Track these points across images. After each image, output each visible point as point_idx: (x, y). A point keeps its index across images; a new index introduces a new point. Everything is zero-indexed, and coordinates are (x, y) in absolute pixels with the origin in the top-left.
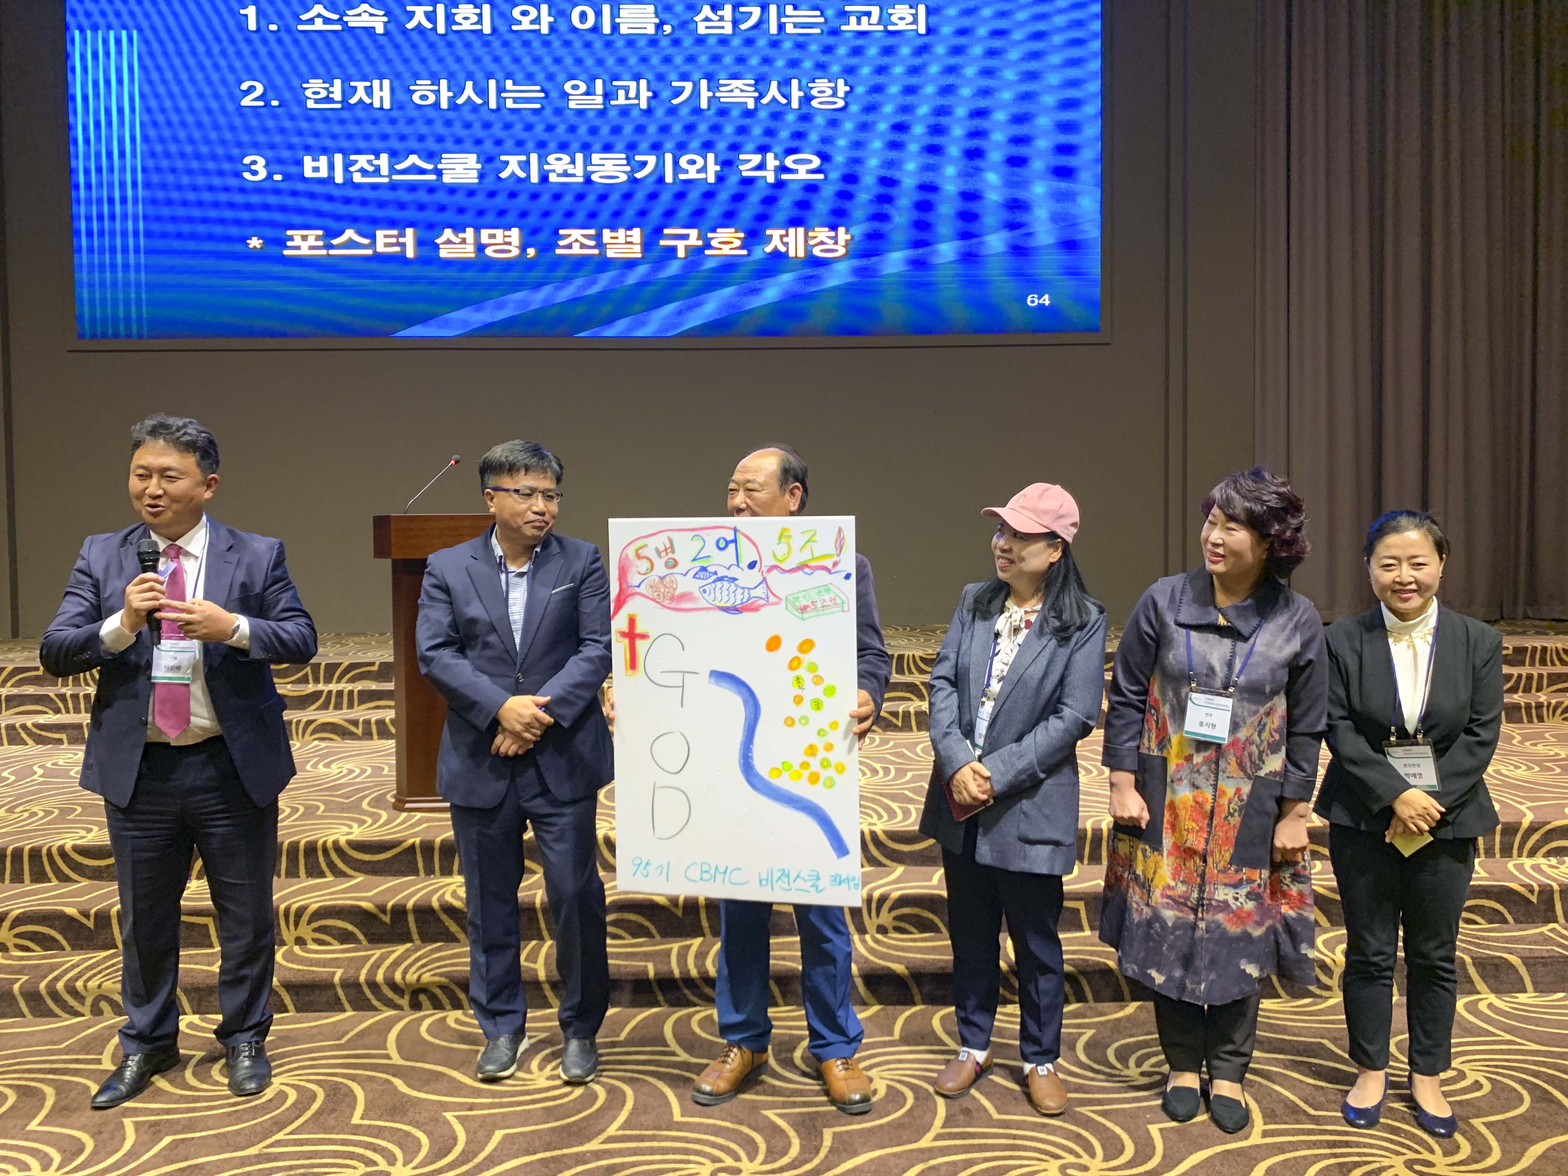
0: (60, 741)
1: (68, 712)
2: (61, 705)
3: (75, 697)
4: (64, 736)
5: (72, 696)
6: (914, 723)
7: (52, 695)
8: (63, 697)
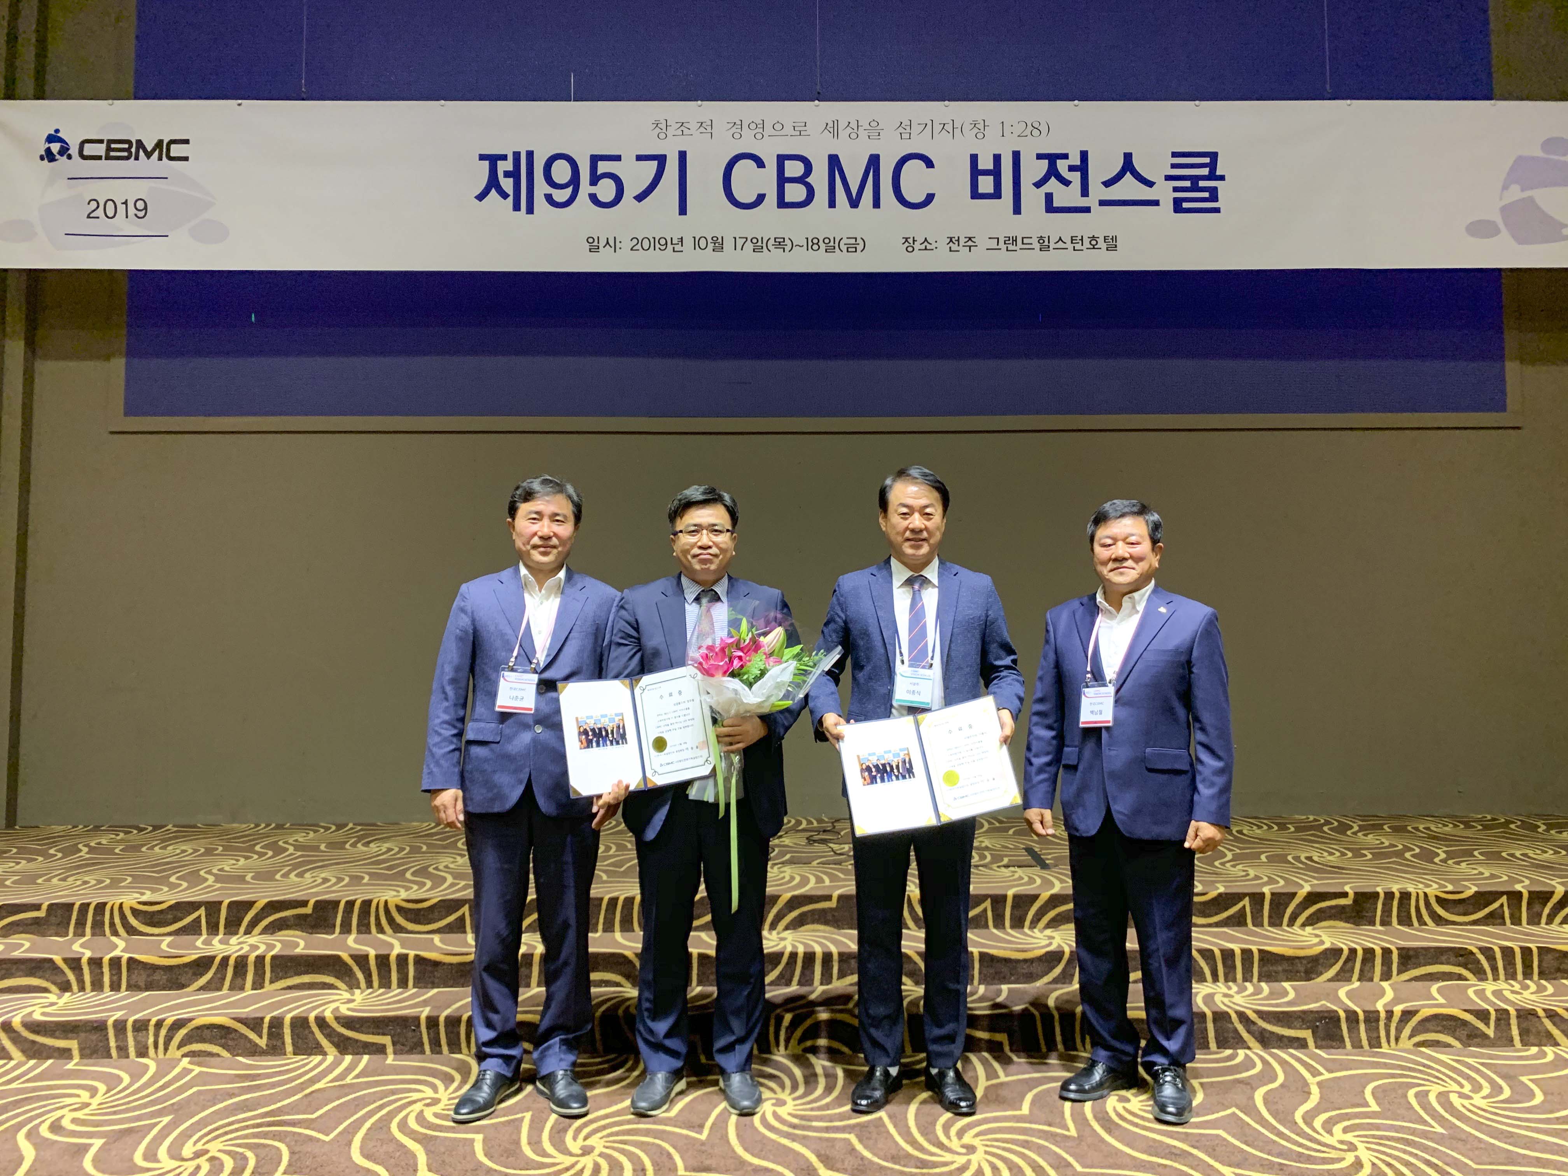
0: (66, 1054)
1: (82, 988)
2: (71, 976)
3: (95, 963)
4: (73, 1044)
5: (91, 961)
6: (1515, 1032)
7: (58, 959)
8: (74, 963)
